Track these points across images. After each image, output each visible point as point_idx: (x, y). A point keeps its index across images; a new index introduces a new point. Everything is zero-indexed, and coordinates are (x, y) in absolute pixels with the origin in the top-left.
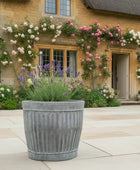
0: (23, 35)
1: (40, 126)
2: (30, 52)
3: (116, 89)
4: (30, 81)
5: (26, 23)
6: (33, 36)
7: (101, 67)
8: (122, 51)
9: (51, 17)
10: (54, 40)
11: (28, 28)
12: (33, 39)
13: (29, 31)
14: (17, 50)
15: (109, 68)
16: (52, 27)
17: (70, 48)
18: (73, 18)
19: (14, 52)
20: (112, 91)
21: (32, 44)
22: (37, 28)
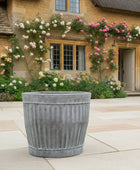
0: (35, 31)
1: (41, 120)
2: (41, 47)
3: (122, 81)
4: (41, 74)
5: (37, 20)
6: (44, 32)
7: (108, 61)
8: (128, 46)
9: (62, 14)
10: (64, 36)
11: (39, 24)
12: (45, 35)
13: (41, 27)
14: (28, 45)
15: (116, 62)
16: (63, 23)
17: (79, 43)
18: (82, 15)
19: (26, 47)
20: (119, 83)
21: (43, 40)
22: (48, 24)
